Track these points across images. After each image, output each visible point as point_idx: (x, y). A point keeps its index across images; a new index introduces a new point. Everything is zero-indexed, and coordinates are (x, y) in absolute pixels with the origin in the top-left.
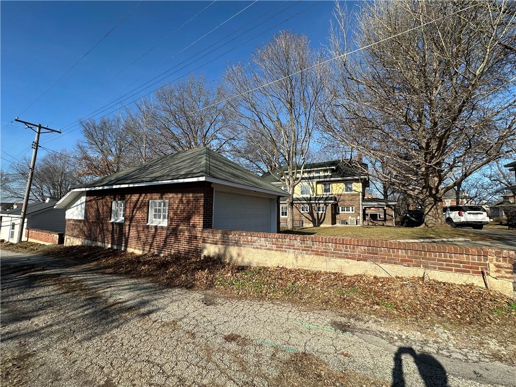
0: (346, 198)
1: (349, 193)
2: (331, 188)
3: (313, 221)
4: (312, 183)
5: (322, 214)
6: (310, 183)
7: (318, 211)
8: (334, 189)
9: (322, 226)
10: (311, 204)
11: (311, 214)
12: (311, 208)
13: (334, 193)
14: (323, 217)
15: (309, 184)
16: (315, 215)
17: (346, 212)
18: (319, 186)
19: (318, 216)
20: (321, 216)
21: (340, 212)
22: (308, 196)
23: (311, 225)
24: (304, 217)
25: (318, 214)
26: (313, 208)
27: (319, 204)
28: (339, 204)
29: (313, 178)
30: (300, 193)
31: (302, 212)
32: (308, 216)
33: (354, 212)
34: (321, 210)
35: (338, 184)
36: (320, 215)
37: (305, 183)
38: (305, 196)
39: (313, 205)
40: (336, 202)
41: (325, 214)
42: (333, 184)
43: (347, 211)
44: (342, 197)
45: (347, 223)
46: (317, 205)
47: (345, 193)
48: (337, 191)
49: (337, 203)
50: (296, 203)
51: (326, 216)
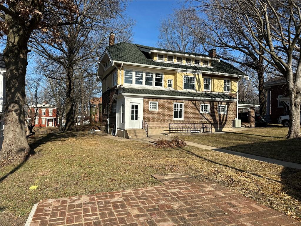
1: (227, 92)
3: (215, 125)
5: (224, 115)
8: (216, 86)
9: (224, 130)
11: (212, 114)
12: (212, 107)
13: (215, 91)
14: (224, 119)
16: (217, 116)
19: (220, 117)
20: (223, 117)
24: (205, 120)
25: (219, 115)
26: (215, 107)
30: (183, 87)
31: (201, 112)
32: (209, 117)
36: (222, 116)
37: (190, 74)
39: (214, 104)
41: (227, 115)
46: (219, 104)
50: (195, 100)
51: (228, 118)
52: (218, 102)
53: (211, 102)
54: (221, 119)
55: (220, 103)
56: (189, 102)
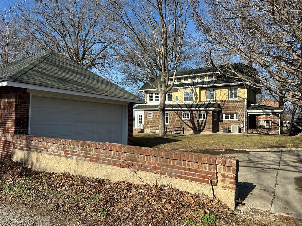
0: (231, 104)
1: (234, 99)
2: (215, 94)
3: (194, 128)
4: (195, 89)
5: (203, 121)
6: (194, 89)
7: (199, 118)
8: (218, 95)
9: (202, 133)
10: (192, 111)
11: (192, 121)
12: (192, 114)
13: (218, 99)
14: (203, 124)
15: (193, 90)
16: (196, 122)
17: (230, 119)
18: (203, 92)
19: (198, 123)
21: (224, 119)
22: (191, 102)
23: (192, 132)
24: (185, 125)
25: (198, 121)
26: (194, 115)
27: (200, 111)
28: (223, 111)
29: (197, 84)
30: (182, 100)
31: (183, 119)
32: (189, 123)
33: (238, 120)
34: (202, 117)
35: (223, 90)
36: (200, 122)
37: (189, 90)
38: (187, 102)
39: (194, 112)
40: (220, 109)
41: (206, 121)
42: (217, 90)
43: (231, 118)
44: (226, 104)
45: (230, 131)
46: (197, 112)
47: (230, 99)
48: (221, 97)
50: (177, 110)
51: (207, 123)
52: (197, 111)
54: (200, 124)
55: (199, 111)
56: (173, 111)
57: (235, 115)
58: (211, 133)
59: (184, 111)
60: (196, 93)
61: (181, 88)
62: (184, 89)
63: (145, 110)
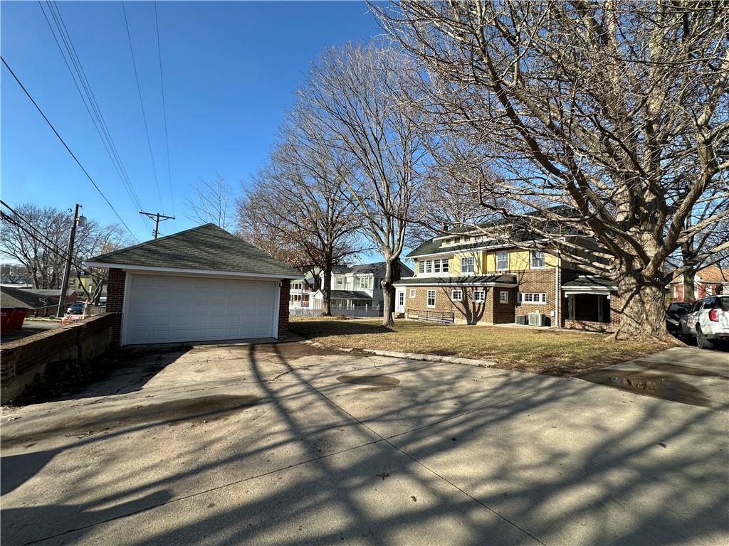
0: (533, 277)
1: (538, 268)
2: (508, 260)
3: (468, 316)
4: (477, 253)
5: (480, 304)
6: (475, 253)
7: (476, 299)
8: (513, 262)
9: (479, 324)
11: (465, 303)
12: (465, 293)
13: (513, 269)
14: (481, 310)
15: (473, 255)
16: (471, 306)
17: (533, 302)
18: (490, 258)
19: (474, 307)
20: (479, 307)
21: (523, 302)
22: (472, 274)
23: (465, 322)
24: (455, 309)
25: (474, 303)
26: (468, 294)
27: (477, 287)
28: (520, 289)
29: (482, 244)
30: (459, 270)
31: (453, 300)
32: (461, 306)
33: (545, 303)
34: (480, 297)
35: (520, 253)
36: (477, 306)
37: (468, 255)
38: (466, 274)
39: (468, 289)
40: (515, 285)
41: (484, 304)
42: (512, 254)
43: (535, 300)
44: (525, 275)
45: (527, 323)
46: (473, 290)
47: (532, 268)
48: (518, 265)
49: (518, 287)
50: (446, 286)
51: (486, 308)
52: (472, 287)
53: (464, 288)
54: (477, 309)
55: (474, 288)
56: (440, 288)
57: (541, 295)
58: (492, 324)
59: (454, 287)
60: (479, 259)
61: (457, 253)
62: (461, 254)
63: (407, 286)
